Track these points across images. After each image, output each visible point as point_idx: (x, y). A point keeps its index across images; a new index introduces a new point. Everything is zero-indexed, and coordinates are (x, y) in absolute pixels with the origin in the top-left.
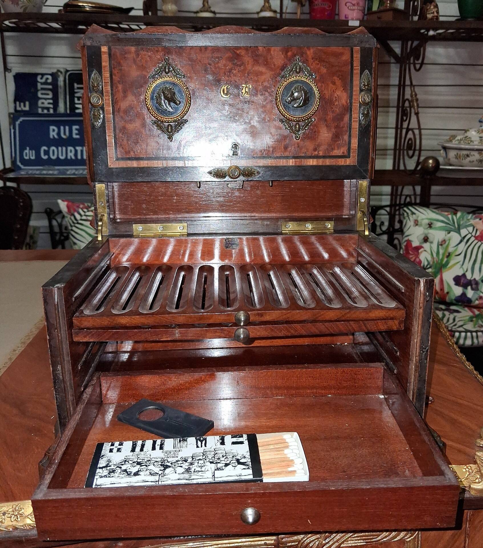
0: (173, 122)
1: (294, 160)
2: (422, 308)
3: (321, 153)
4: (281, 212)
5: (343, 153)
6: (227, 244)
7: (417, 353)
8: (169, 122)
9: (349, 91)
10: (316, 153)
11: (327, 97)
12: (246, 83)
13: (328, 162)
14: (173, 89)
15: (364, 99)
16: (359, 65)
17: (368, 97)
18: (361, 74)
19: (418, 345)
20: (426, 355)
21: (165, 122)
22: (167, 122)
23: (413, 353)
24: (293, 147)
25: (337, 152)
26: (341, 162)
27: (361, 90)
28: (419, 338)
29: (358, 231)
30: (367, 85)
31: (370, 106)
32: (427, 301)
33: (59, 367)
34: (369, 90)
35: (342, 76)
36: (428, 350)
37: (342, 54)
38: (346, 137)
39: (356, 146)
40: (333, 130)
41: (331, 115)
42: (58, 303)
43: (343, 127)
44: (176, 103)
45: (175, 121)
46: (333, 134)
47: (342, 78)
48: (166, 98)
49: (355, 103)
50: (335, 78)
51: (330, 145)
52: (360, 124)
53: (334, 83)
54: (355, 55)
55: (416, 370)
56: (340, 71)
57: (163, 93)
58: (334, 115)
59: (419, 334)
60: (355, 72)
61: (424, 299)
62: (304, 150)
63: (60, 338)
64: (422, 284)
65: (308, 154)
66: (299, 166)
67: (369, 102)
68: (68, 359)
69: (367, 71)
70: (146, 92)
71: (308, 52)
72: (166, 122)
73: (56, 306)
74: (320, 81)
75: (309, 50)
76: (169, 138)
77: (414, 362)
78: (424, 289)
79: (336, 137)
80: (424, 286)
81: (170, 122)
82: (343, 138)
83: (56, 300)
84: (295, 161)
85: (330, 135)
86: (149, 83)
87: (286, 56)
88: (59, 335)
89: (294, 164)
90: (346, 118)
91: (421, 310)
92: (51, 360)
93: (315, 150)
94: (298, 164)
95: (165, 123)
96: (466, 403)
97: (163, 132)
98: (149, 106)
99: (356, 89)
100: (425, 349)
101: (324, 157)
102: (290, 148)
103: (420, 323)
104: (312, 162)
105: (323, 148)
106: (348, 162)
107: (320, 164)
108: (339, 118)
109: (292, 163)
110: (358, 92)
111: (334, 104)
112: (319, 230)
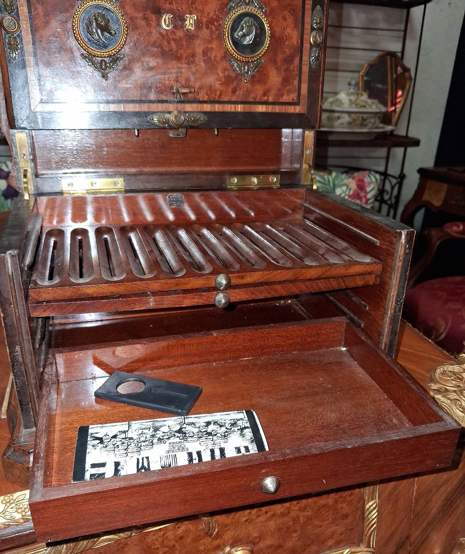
0: (108, 57)
1: (242, 106)
2: (402, 261)
3: (271, 99)
4: (221, 165)
5: (293, 99)
6: (171, 201)
7: (393, 306)
8: (102, 57)
9: (300, 29)
10: (266, 98)
11: (278, 35)
12: (190, 14)
13: (277, 109)
14: (107, 16)
15: (316, 39)
17: (319, 36)
18: (313, 10)
19: (394, 298)
20: (400, 308)
21: (97, 57)
22: (101, 57)
23: (388, 307)
24: (242, 91)
25: (285, 98)
26: (291, 109)
27: (313, 29)
28: (396, 292)
29: (304, 186)
30: (319, 24)
31: (321, 48)
32: (406, 254)
33: (18, 348)
34: (320, 29)
35: (293, 10)
36: (402, 303)
38: (296, 82)
39: (305, 93)
40: (283, 73)
41: (280, 57)
42: (12, 273)
43: (293, 71)
44: (110, 33)
45: (110, 56)
46: (283, 78)
47: (293, 12)
48: (99, 26)
49: (305, 43)
50: (286, 12)
51: (279, 90)
52: (310, 68)
53: (285, 19)
55: (390, 323)
56: (291, 5)
57: (96, 19)
58: (285, 56)
59: (396, 287)
60: (307, 7)
61: (405, 251)
62: (253, 95)
63: (17, 315)
64: (403, 237)
65: (258, 99)
66: (248, 113)
67: (320, 43)
68: (27, 337)
69: (318, 7)
70: (74, 18)
72: (99, 57)
73: (11, 277)
74: (271, 14)
76: (103, 76)
77: (389, 315)
78: (405, 242)
79: (286, 81)
80: (406, 238)
81: (104, 57)
82: (293, 83)
83: (10, 270)
84: (244, 107)
85: (280, 79)
86: (76, 8)
88: (17, 311)
89: (242, 110)
90: (297, 61)
91: (401, 263)
92: (8, 341)
93: (264, 94)
94: (247, 111)
95: (97, 58)
96: (409, 350)
97: (96, 68)
98: (78, 36)
99: (307, 27)
100: (400, 301)
101: (273, 103)
102: (238, 92)
103: (399, 276)
104: (261, 109)
105: (273, 92)
106: (297, 109)
107: (270, 111)
108: (289, 60)
109: (241, 109)
110: (309, 31)
111: (284, 44)
112: (266, 185)
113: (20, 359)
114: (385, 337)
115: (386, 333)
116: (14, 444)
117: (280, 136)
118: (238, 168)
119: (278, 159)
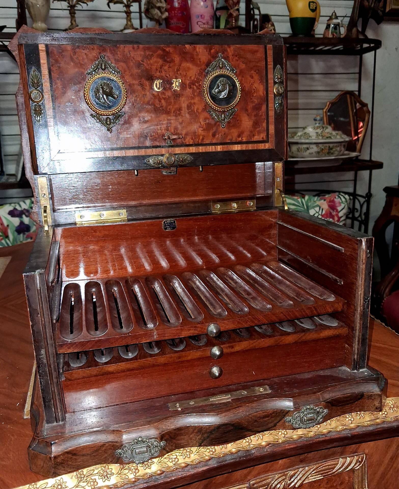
0: (111, 115)
1: (221, 146)
2: (365, 264)
3: (244, 140)
4: (206, 195)
5: (263, 138)
6: (166, 225)
7: (362, 304)
8: (107, 116)
9: (265, 84)
10: (240, 139)
11: (247, 89)
12: (176, 78)
13: (250, 147)
14: (111, 85)
15: (278, 90)
16: (272, 61)
17: (281, 88)
18: (274, 68)
19: (362, 296)
20: (368, 304)
21: (103, 115)
22: (106, 116)
23: (357, 305)
24: (220, 134)
25: (256, 138)
26: (262, 146)
27: (275, 83)
28: (363, 290)
29: (276, 207)
30: (280, 78)
31: (283, 97)
32: (368, 258)
33: (43, 352)
34: (281, 83)
35: (258, 70)
36: (369, 300)
37: (257, 51)
38: (264, 125)
39: (272, 132)
40: (253, 118)
41: (250, 106)
42: (40, 288)
43: (261, 116)
44: (114, 98)
45: (113, 114)
46: (254, 122)
47: (259, 72)
48: (104, 92)
49: (270, 94)
50: (252, 72)
51: (251, 132)
52: (275, 112)
53: (252, 77)
54: (268, 52)
55: (361, 319)
56: (257, 66)
57: (102, 88)
58: (254, 104)
59: (363, 287)
60: (269, 67)
61: (366, 256)
62: (229, 137)
63: (43, 322)
64: (364, 244)
65: (234, 140)
66: (226, 152)
67: (282, 93)
68: (51, 342)
69: (278, 66)
70: (85, 87)
71: (228, 50)
73: (39, 291)
74: (240, 74)
75: (230, 47)
76: (108, 130)
77: (359, 312)
78: (366, 247)
79: (256, 124)
80: (366, 245)
81: (109, 115)
82: (262, 125)
83: (38, 286)
84: (222, 147)
85: (251, 123)
86: (87, 80)
87: (210, 53)
88: (43, 319)
89: (221, 150)
90: (264, 108)
91: (364, 266)
93: (239, 136)
94: (225, 150)
95: (103, 117)
97: (103, 124)
98: (88, 101)
99: (271, 82)
100: (367, 299)
101: (247, 143)
102: (217, 136)
103: (363, 277)
104: (237, 148)
105: (246, 134)
106: (267, 146)
107: (244, 149)
108: (257, 108)
110: (273, 85)
111: (253, 96)
112: (244, 208)
113: (45, 361)
114: (357, 331)
115: (358, 328)
116: (38, 437)
117: (254, 168)
118: (220, 197)
119: (253, 186)
